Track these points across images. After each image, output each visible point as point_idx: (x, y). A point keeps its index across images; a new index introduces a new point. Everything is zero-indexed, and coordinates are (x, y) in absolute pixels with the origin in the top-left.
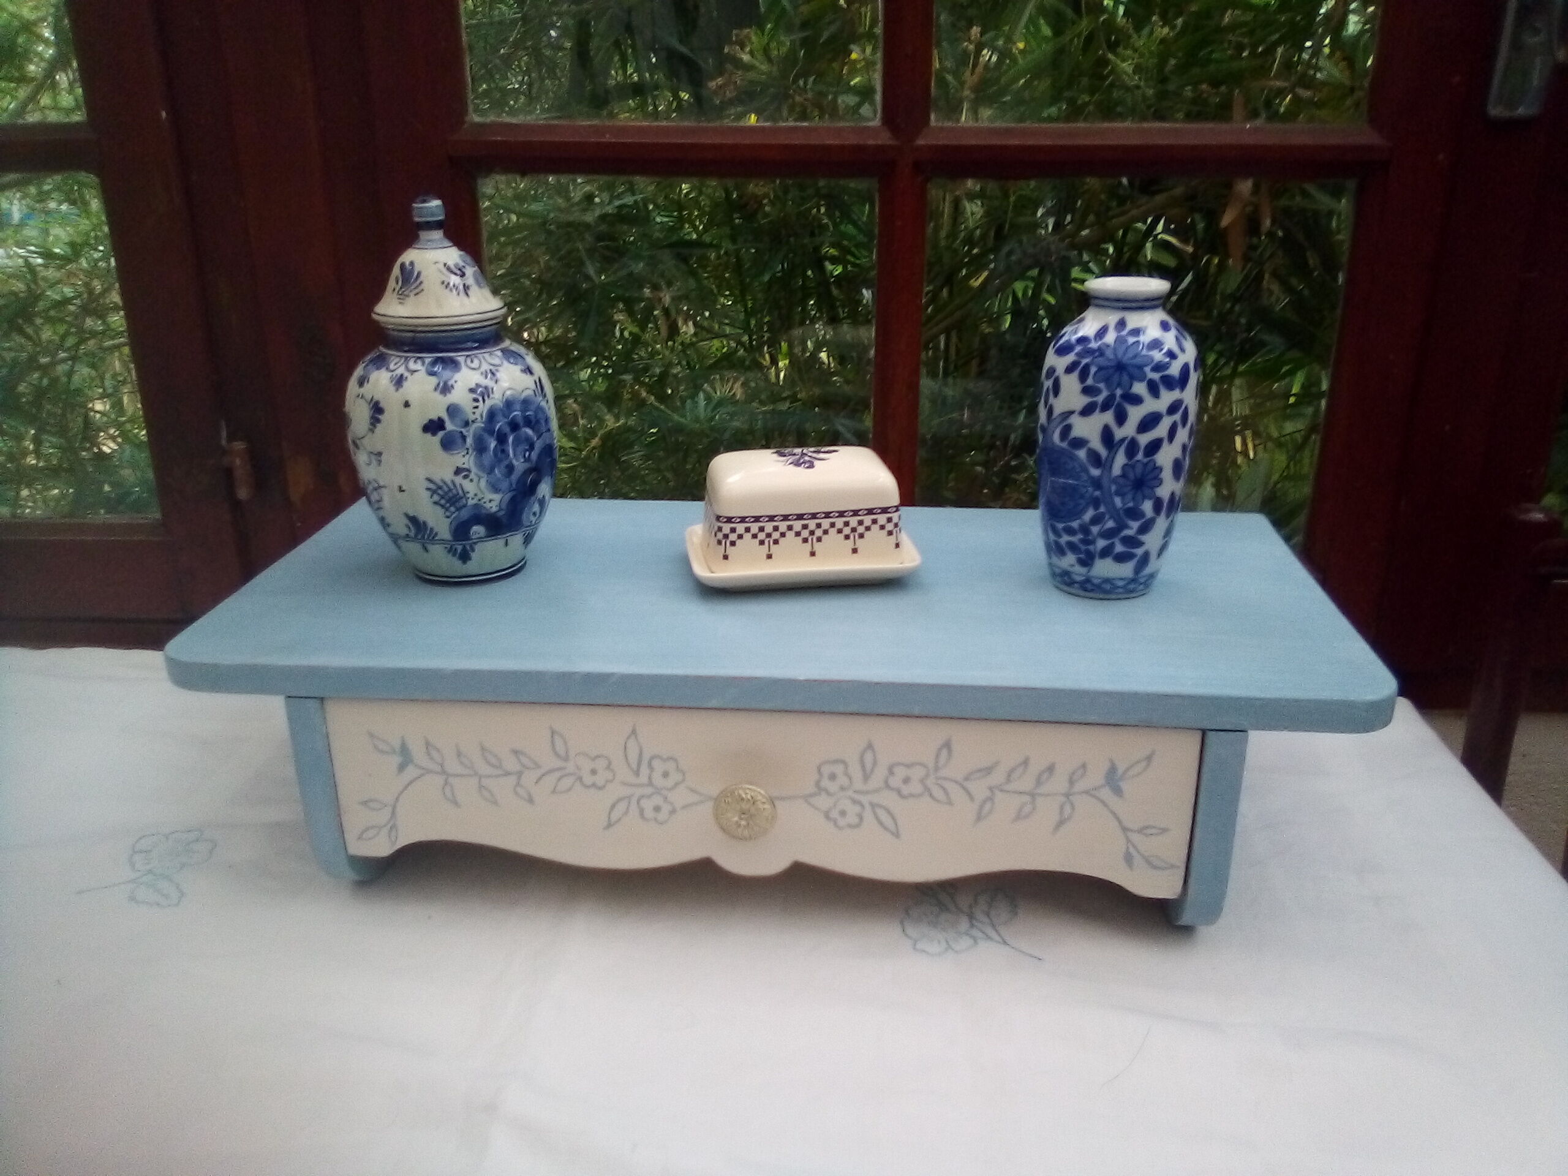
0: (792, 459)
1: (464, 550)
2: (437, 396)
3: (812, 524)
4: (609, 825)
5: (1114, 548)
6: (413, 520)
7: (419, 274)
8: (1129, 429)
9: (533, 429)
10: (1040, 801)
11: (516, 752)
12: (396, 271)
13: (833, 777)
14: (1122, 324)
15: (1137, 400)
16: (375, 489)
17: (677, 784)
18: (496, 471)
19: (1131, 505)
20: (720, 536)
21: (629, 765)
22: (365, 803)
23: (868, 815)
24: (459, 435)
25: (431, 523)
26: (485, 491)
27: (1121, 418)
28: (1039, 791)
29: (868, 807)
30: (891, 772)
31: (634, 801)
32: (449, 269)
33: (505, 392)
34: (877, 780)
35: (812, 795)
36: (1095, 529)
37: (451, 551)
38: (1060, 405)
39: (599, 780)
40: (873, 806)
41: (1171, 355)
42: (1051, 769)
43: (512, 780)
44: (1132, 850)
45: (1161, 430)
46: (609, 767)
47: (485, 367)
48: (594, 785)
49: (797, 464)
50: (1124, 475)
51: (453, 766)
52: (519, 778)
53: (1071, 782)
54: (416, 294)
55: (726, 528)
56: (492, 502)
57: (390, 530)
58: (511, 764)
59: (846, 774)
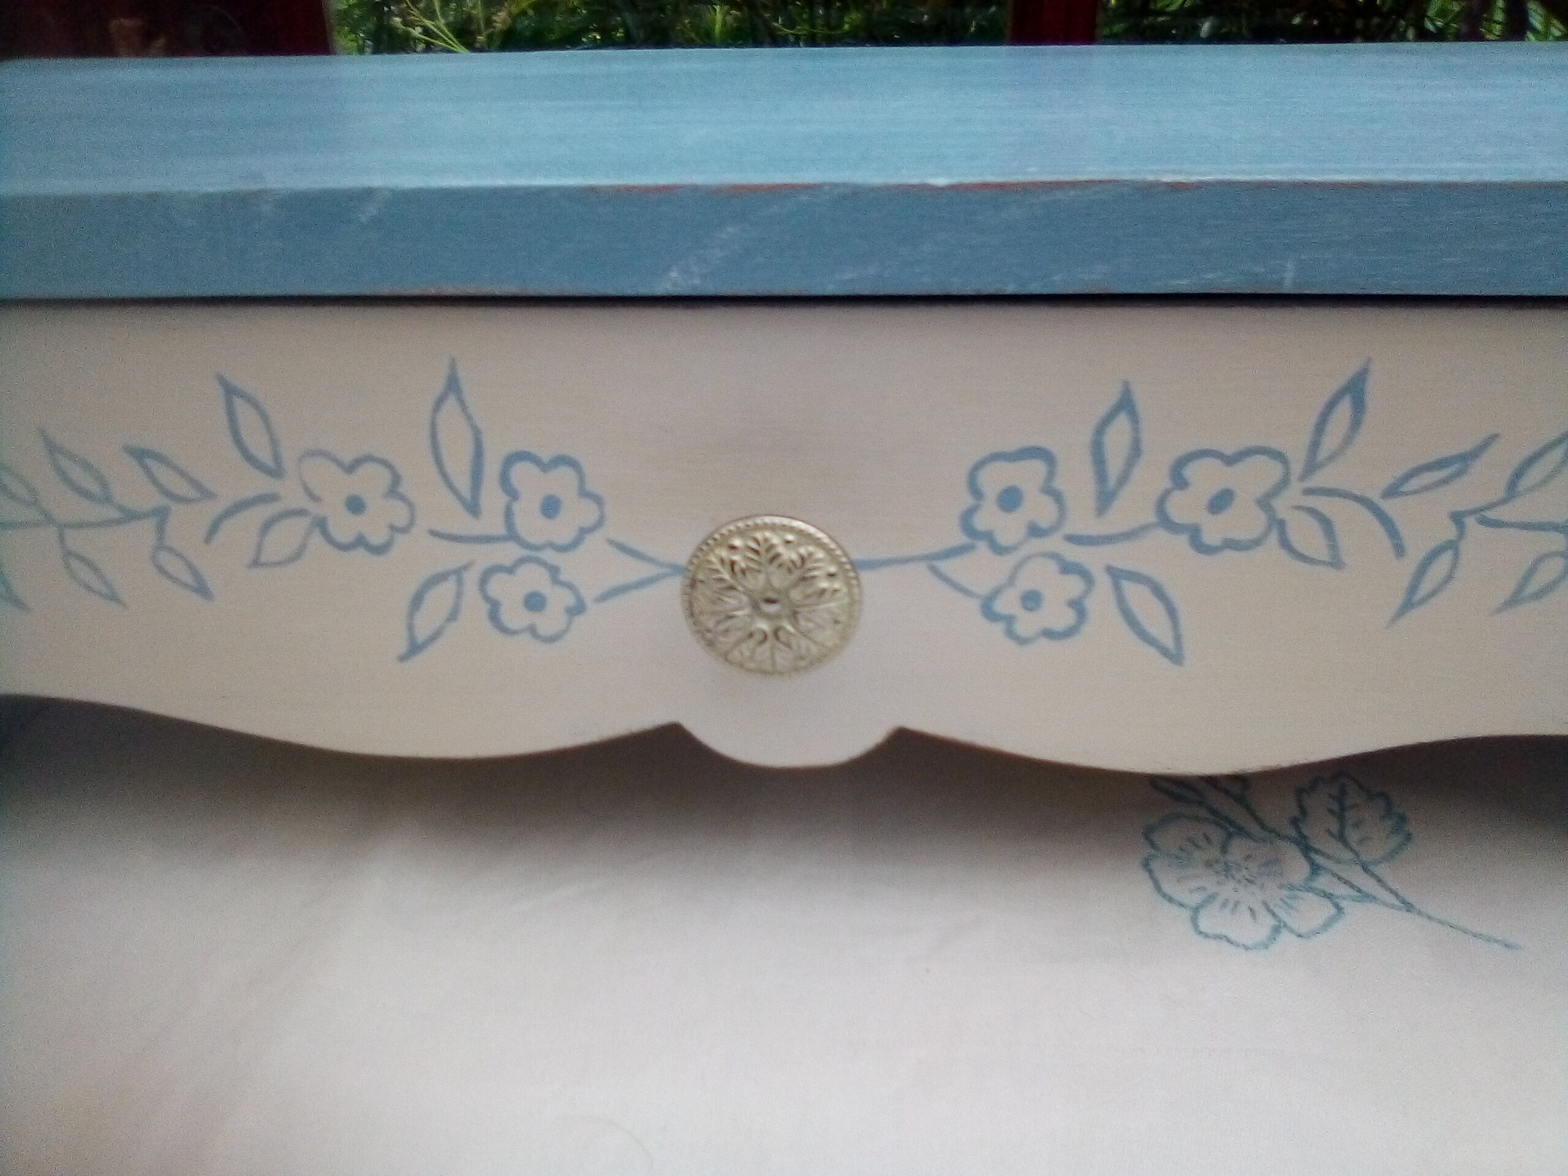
4: (415, 648)
11: (139, 455)
13: (1010, 499)
17: (582, 534)
21: (451, 486)
23: (1102, 600)
29: (1103, 582)
30: (1179, 481)
31: (471, 579)
34: (1136, 503)
35: (952, 552)
39: (374, 526)
40: (1116, 575)
43: (146, 532)
46: (394, 491)
48: (360, 542)
52: (161, 530)
58: (132, 489)
59: (1049, 489)
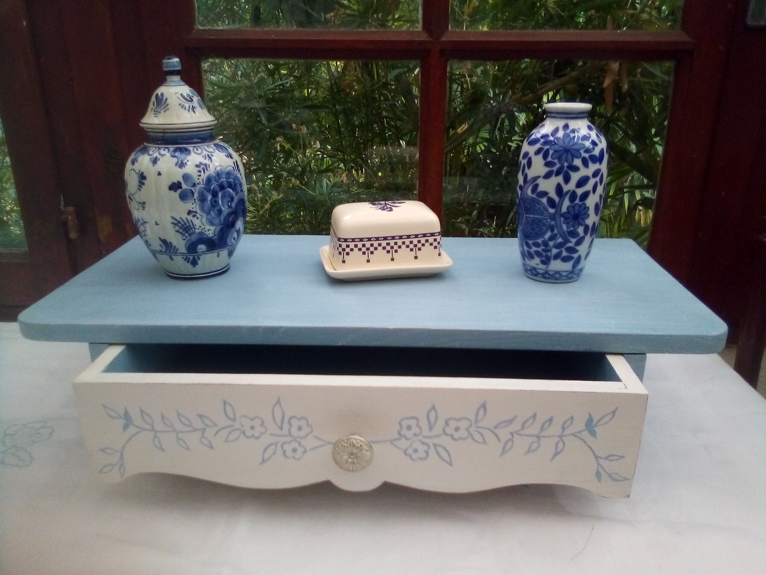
0: (380, 206)
1: (194, 258)
2: (178, 169)
3: (392, 243)
4: (264, 461)
5: (562, 254)
6: (164, 242)
7: (166, 99)
8: (571, 186)
9: (233, 189)
10: (542, 440)
11: (201, 416)
12: (153, 99)
13: (409, 428)
14: (566, 127)
15: (576, 169)
16: (142, 224)
17: (307, 435)
18: (212, 213)
19: (572, 229)
20: (340, 250)
21: (276, 424)
22: (103, 450)
23: (432, 451)
24: (190, 191)
25: (174, 243)
26: (206, 224)
27: (567, 180)
28: (543, 434)
29: (432, 447)
30: (447, 424)
31: (279, 446)
32: (184, 98)
33: (216, 167)
34: (438, 429)
35: (396, 440)
36: (551, 243)
37: (187, 259)
38: (531, 173)
39: (257, 433)
40: (435, 445)
41: (594, 143)
42: (551, 420)
43: (199, 434)
44: (600, 470)
45: (589, 187)
46: (262, 424)
47: (205, 153)
48: (253, 436)
49: (383, 209)
50: (568, 212)
51: (159, 426)
52: (203, 433)
53: (564, 429)
54: (165, 111)
55: (344, 245)
56: (210, 231)
57: (151, 248)
58: (198, 423)
59: (418, 426)
